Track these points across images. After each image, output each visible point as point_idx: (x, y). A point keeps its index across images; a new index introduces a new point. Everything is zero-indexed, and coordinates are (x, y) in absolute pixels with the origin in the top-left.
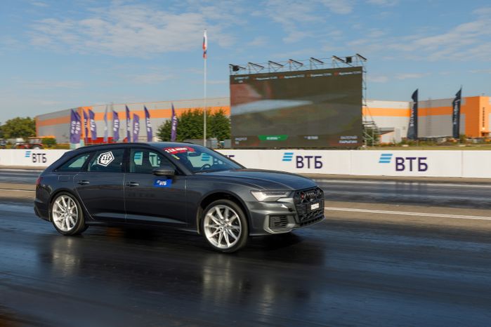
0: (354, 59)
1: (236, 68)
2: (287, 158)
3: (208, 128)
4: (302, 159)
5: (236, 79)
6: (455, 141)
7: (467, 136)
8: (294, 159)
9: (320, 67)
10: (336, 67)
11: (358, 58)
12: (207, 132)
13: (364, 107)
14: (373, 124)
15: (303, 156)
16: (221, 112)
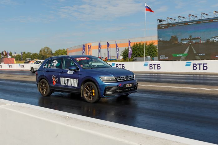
1: (161, 21)
2: (188, 65)
3: (146, 51)
5: (161, 26)
12: (146, 54)
16: (152, 43)
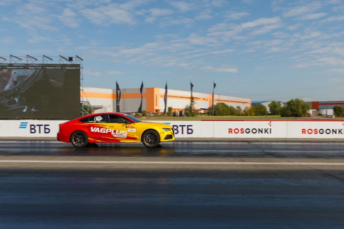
0: (74, 59)
4: (35, 127)
6: (140, 115)
7: (147, 112)
8: (28, 127)
9: (50, 62)
10: (62, 63)
11: (77, 58)
13: (81, 91)
14: (88, 103)
15: (35, 125)
